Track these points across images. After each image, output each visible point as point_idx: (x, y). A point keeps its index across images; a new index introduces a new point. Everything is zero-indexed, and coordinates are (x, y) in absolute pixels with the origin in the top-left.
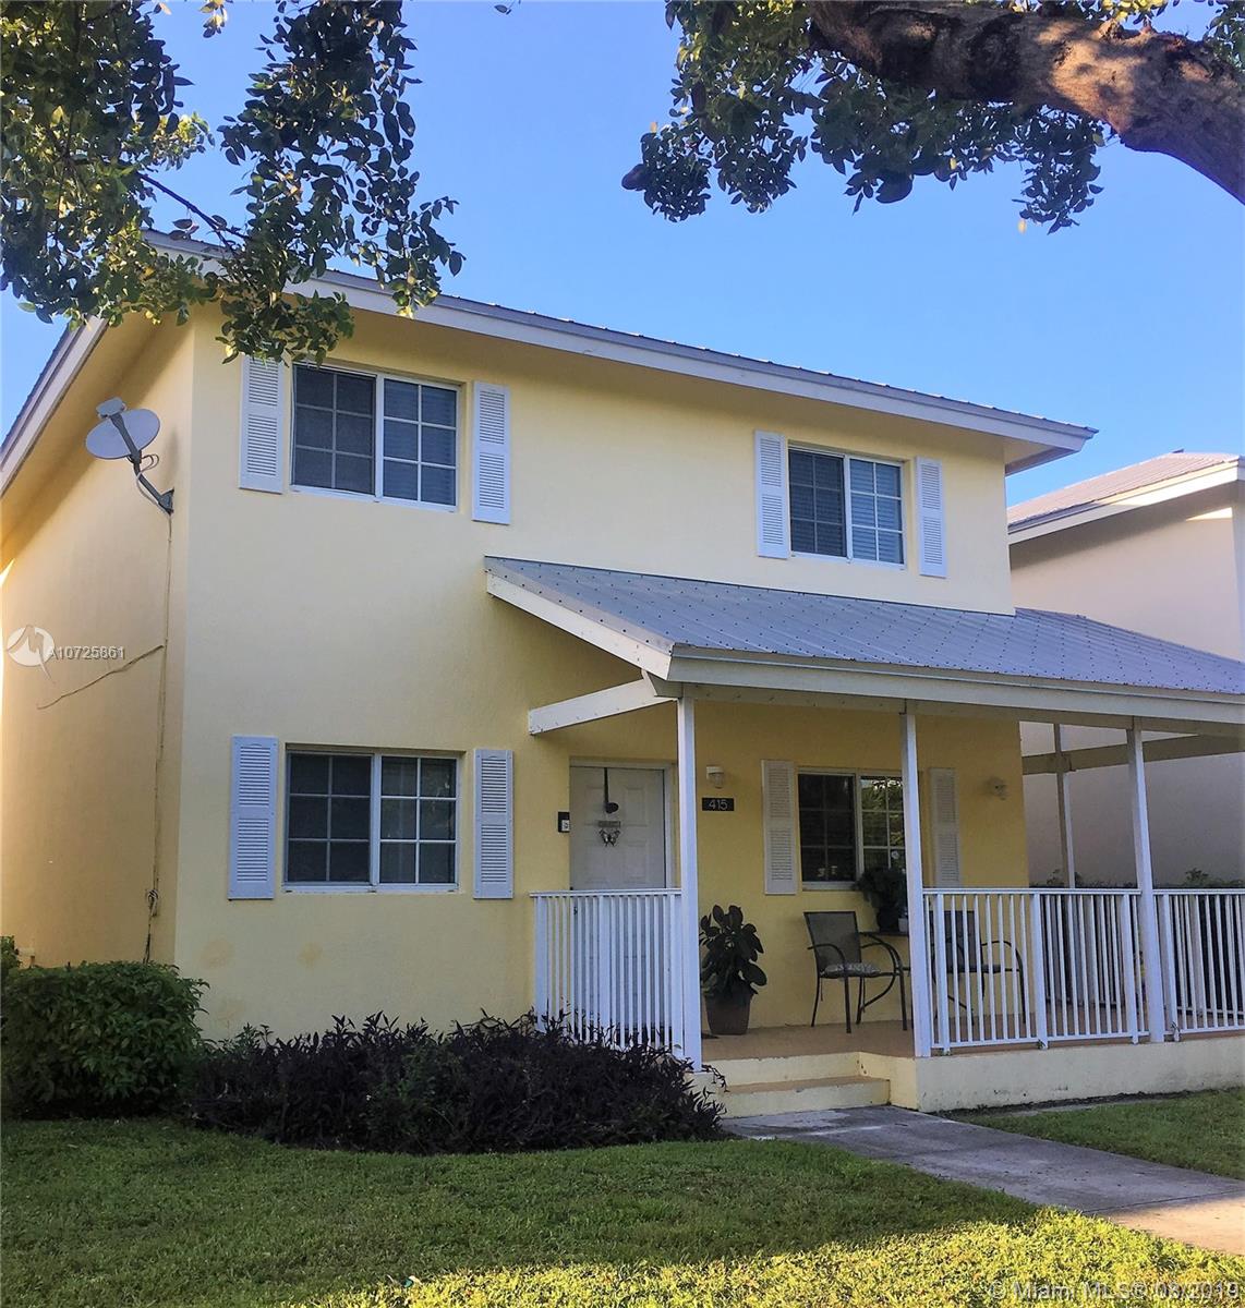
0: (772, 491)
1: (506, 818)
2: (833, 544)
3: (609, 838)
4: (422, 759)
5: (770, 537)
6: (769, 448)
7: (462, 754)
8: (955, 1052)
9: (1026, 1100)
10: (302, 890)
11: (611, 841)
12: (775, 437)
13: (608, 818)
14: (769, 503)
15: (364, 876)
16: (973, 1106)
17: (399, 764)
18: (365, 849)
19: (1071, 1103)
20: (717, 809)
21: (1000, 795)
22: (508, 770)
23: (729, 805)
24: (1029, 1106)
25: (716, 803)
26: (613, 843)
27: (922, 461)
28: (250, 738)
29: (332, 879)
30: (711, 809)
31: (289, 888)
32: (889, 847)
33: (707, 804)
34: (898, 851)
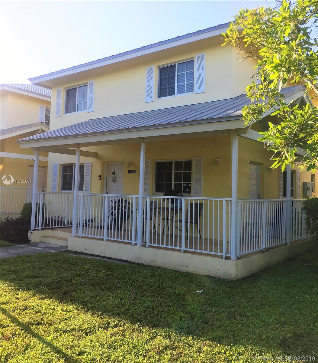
0: (150, 83)
1: (90, 177)
3: (114, 181)
5: (149, 96)
6: (150, 71)
12: (152, 67)
13: (113, 176)
14: (149, 87)
16: (80, 251)
22: (91, 167)
23: (134, 172)
24: (93, 255)
25: (132, 172)
28: (55, 163)
32: (183, 183)
33: (129, 172)
34: (186, 184)
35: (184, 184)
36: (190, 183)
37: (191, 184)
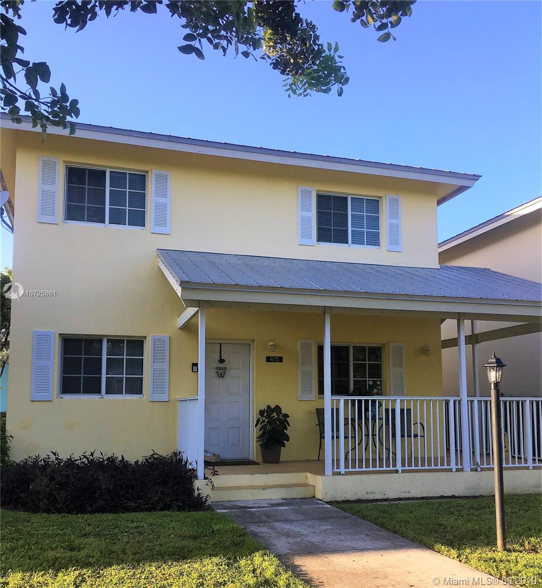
0: (306, 214)
1: (166, 366)
2: (341, 237)
3: (221, 374)
4: (127, 340)
5: (305, 235)
6: (305, 194)
7: (145, 337)
8: (347, 473)
9: (385, 497)
10: (68, 397)
11: (222, 376)
12: (309, 189)
13: (221, 365)
14: (305, 221)
15: (98, 391)
16: (354, 498)
17: (116, 343)
18: (99, 380)
19: (411, 499)
20: (274, 361)
21: (426, 354)
22: (167, 345)
23: (280, 359)
24: (386, 500)
25: (274, 359)
26: (222, 377)
27: (389, 196)
28: (42, 332)
29: (83, 393)
30: (271, 361)
31: (62, 396)
32: (367, 379)
33: (268, 359)
34: (372, 381)
35: (369, 380)
36: (380, 379)
37: (381, 381)
